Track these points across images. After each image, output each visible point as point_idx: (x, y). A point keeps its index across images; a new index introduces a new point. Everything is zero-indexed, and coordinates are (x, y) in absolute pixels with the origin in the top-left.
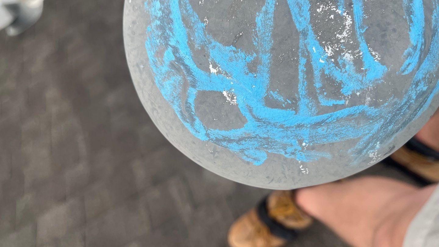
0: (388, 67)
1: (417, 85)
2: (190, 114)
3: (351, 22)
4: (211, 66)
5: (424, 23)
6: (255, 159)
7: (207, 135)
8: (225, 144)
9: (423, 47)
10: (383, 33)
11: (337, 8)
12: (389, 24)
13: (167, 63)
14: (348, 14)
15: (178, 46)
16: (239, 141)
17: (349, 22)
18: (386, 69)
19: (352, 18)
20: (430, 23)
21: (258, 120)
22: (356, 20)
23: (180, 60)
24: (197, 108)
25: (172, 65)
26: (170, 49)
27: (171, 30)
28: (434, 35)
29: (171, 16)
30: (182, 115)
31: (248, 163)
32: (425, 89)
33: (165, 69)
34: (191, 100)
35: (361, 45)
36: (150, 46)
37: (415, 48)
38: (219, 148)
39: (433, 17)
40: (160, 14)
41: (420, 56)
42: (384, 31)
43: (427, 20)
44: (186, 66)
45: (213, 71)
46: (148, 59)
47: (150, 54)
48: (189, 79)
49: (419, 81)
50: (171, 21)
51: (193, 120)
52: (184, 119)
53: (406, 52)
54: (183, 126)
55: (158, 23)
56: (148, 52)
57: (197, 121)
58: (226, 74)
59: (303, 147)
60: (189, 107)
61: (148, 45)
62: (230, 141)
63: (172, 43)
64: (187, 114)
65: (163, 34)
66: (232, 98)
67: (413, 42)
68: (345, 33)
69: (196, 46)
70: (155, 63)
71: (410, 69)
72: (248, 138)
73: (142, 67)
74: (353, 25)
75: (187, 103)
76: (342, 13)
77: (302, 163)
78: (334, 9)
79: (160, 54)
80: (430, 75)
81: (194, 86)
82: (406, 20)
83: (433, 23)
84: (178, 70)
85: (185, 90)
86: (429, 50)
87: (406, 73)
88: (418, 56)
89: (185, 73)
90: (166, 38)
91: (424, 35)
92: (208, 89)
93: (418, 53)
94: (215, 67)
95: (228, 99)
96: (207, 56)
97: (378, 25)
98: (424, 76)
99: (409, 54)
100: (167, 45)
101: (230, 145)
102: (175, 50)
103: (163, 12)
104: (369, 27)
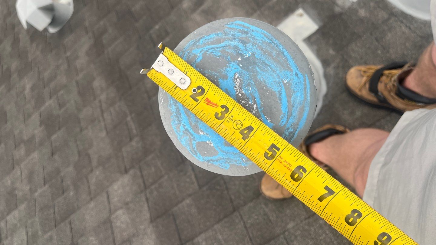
0: (274, 124)
1: (288, 129)
2: (195, 151)
3: (256, 107)
4: (200, 132)
5: (287, 103)
6: (225, 167)
7: (204, 159)
8: (211, 162)
9: (288, 113)
10: (270, 109)
11: (249, 101)
12: (272, 105)
13: (182, 131)
14: (254, 103)
15: (185, 124)
16: (217, 160)
17: (255, 106)
18: (273, 125)
19: (256, 105)
20: (290, 102)
21: (223, 152)
22: (258, 105)
23: (186, 130)
24: (197, 149)
25: (184, 132)
26: (182, 125)
27: (181, 117)
28: (293, 107)
29: (180, 112)
30: (192, 152)
31: (223, 169)
32: (293, 130)
33: (181, 134)
34: (194, 146)
35: (261, 116)
36: (173, 124)
37: (284, 115)
38: (209, 164)
39: (292, 100)
40: (175, 111)
41: (287, 117)
42: (271, 108)
43: (289, 102)
44: (190, 132)
45: (201, 133)
46: (173, 130)
47: (174, 128)
48: (192, 137)
49: (289, 128)
50: (181, 114)
51: (196, 154)
52: (193, 153)
53: (281, 116)
54: (193, 156)
55: (175, 115)
56: (173, 127)
57: (198, 154)
58: (207, 134)
59: (244, 161)
60: (194, 149)
61: (172, 124)
62: (213, 161)
63: (182, 123)
64: (193, 152)
65: (178, 119)
66: (211, 144)
67: (283, 112)
68: (254, 111)
69: (193, 124)
70: (177, 131)
71: (283, 123)
72: (220, 159)
73: (171, 133)
74: (257, 108)
75: (193, 147)
76: (251, 103)
77: (245, 167)
78: (248, 102)
79: (178, 127)
80: (293, 124)
81: (194, 140)
82: (279, 103)
83: (292, 102)
84: (187, 134)
85: (191, 142)
86: (291, 114)
87: (282, 125)
88: (286, 117)
89: (190, 135)
90: (180, 121)
91: (288, 108)
92: (200, 141)
93: (286, 116)
94: (202, 132)
95: (209, 144)
96: (197, 127)
97: (268, 106)
98: (291, 125)
99: (282, 118)
100: (180, 124)
101: (213, 163)
102: (184, 126)
103: (176, 110)
104: (264, 108)
